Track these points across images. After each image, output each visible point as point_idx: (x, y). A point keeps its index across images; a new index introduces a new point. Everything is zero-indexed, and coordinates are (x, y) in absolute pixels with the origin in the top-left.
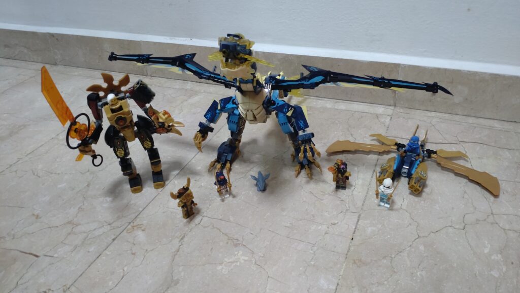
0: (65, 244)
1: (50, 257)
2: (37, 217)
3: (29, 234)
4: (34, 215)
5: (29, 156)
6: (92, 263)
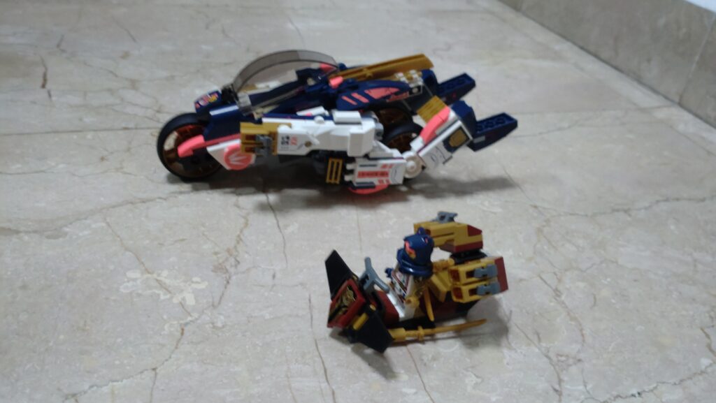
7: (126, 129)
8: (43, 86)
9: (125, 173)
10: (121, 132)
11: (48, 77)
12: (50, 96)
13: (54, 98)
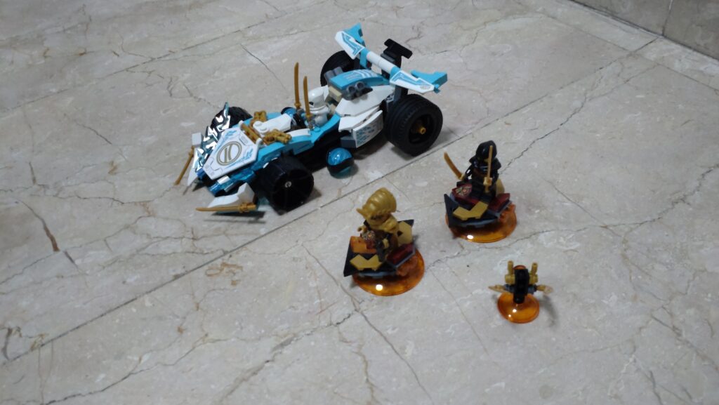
0: (107, 245)
1: (69, 261)
2: (114, 170)
3: (79, 197)
4: (112, 163)
5: (187, 52)
6: (110, 311)
7: (177, 277)
8: (56, 248)
9: (214, 341)
10: (175, 284)
11: (52, 233)
12: (72, 261)
13: (78, 262)
